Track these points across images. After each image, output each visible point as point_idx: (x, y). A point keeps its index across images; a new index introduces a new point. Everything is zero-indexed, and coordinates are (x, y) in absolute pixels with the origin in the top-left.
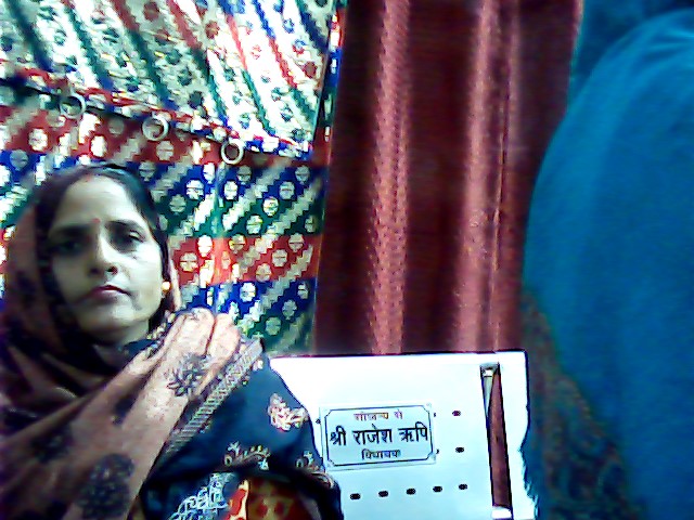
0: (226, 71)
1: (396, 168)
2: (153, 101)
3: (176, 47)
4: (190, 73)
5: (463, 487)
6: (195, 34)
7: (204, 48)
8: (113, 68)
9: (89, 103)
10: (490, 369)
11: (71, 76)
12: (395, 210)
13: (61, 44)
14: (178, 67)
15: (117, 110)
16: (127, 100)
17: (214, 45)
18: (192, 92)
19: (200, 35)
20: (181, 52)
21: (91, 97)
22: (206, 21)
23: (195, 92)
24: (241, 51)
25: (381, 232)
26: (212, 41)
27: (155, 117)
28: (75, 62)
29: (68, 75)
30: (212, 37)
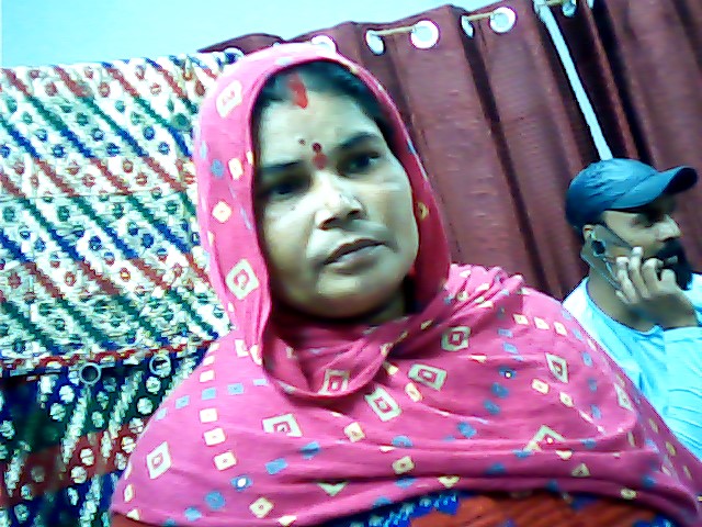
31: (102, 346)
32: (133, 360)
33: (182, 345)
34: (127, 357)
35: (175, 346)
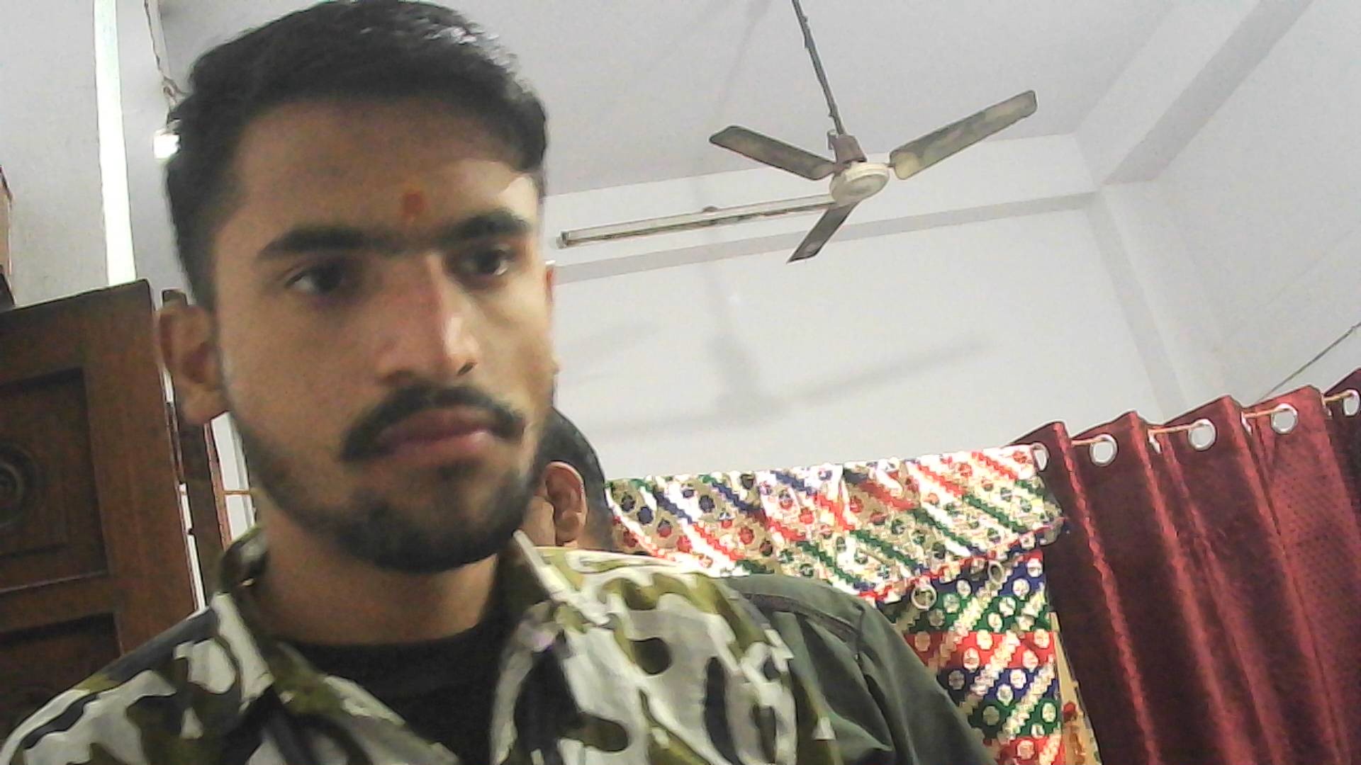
0: (946, 509)
2: (908, 574)
4: (920, 531)
6: (901, 497)
7: (916, 504)
14: (908, 533)
16: (886, 588)
17: (922, 496)
18: (932, 546)
19: (907, 496)
23: (934, 544)
26: (918, 494)
27: (918, 587)
30: (917, 491)
31: (856, 587)
32: (893, 597)
33: (942, 569)
34: (886, 595)
35: (935, 570)
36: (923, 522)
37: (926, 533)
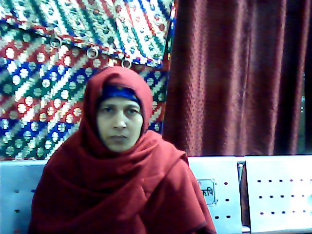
0: (124, 28)
1: (200, 72)
2: (92, 41)
3: (102, 17)
4: (108, 29)
5: (228, 217)
6: (110, 11)
7: (114, 17)
8: (74, 26)
9: (63, 41)
10: (241, 164)
11: (56, 29)
12: (199, 92)
13: (51, 14)
14: (103, 26)
15: (76, 45)
16: (80, 40)
17: (119, 16)
18: (109, 37)
19: (113, 11)
20: (104, 19)
21: (64, 39)
22: (116, 5)
23: (110, 37)
24: (131, 19)
25: (193, 101)
26: (118, 14)
27: (92, 48)
28: (57, 23)
29: (54, 29)
30: (118, 12)
36: (112, 26)
37: (110, 30)
